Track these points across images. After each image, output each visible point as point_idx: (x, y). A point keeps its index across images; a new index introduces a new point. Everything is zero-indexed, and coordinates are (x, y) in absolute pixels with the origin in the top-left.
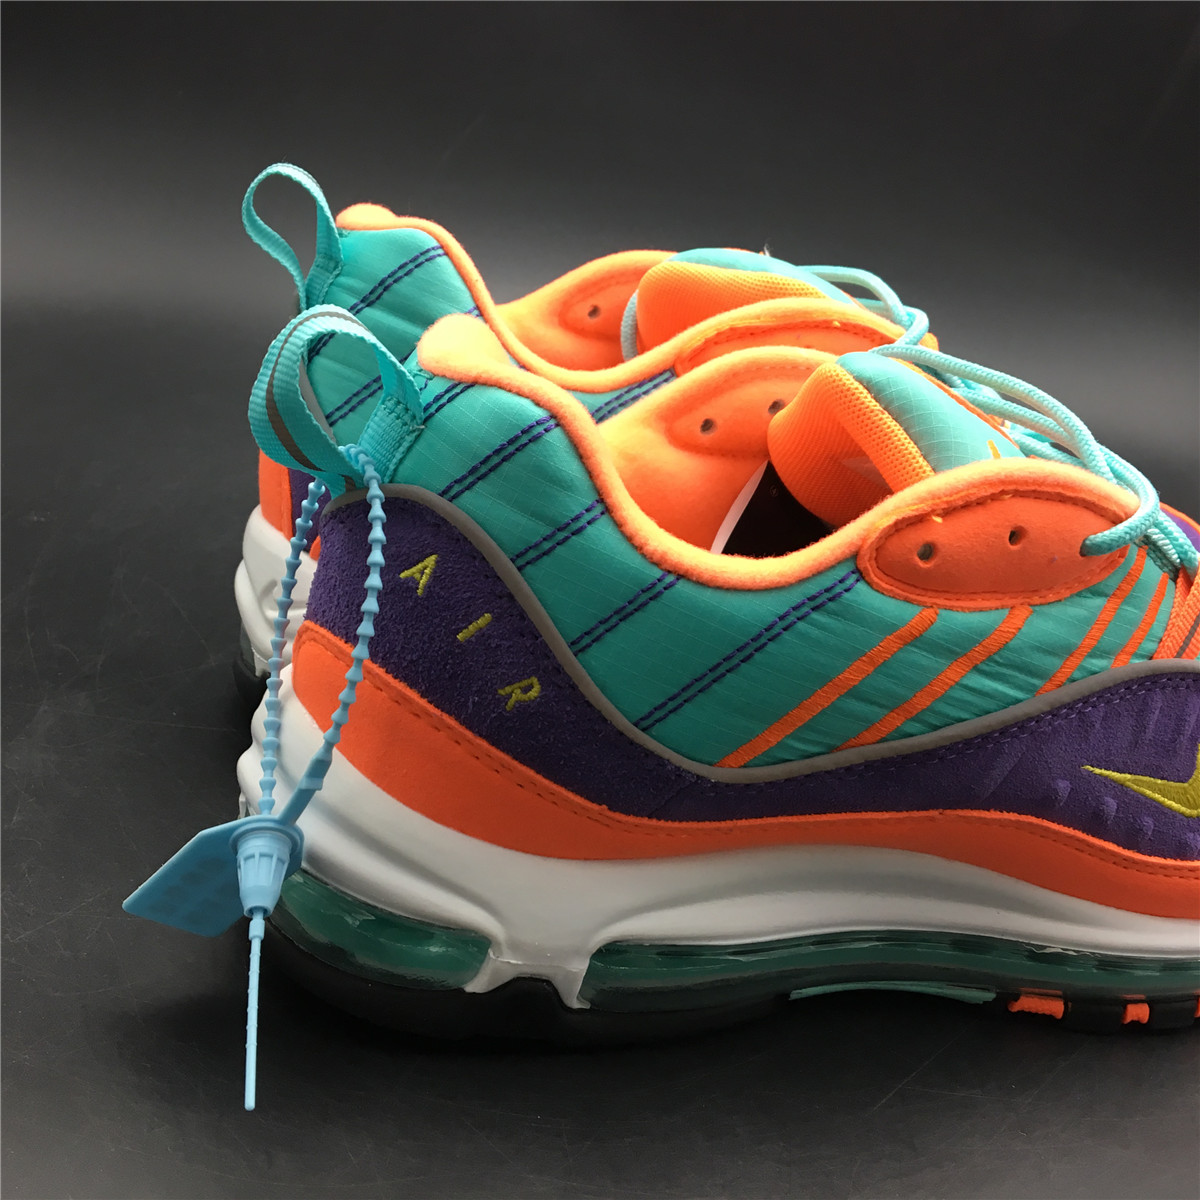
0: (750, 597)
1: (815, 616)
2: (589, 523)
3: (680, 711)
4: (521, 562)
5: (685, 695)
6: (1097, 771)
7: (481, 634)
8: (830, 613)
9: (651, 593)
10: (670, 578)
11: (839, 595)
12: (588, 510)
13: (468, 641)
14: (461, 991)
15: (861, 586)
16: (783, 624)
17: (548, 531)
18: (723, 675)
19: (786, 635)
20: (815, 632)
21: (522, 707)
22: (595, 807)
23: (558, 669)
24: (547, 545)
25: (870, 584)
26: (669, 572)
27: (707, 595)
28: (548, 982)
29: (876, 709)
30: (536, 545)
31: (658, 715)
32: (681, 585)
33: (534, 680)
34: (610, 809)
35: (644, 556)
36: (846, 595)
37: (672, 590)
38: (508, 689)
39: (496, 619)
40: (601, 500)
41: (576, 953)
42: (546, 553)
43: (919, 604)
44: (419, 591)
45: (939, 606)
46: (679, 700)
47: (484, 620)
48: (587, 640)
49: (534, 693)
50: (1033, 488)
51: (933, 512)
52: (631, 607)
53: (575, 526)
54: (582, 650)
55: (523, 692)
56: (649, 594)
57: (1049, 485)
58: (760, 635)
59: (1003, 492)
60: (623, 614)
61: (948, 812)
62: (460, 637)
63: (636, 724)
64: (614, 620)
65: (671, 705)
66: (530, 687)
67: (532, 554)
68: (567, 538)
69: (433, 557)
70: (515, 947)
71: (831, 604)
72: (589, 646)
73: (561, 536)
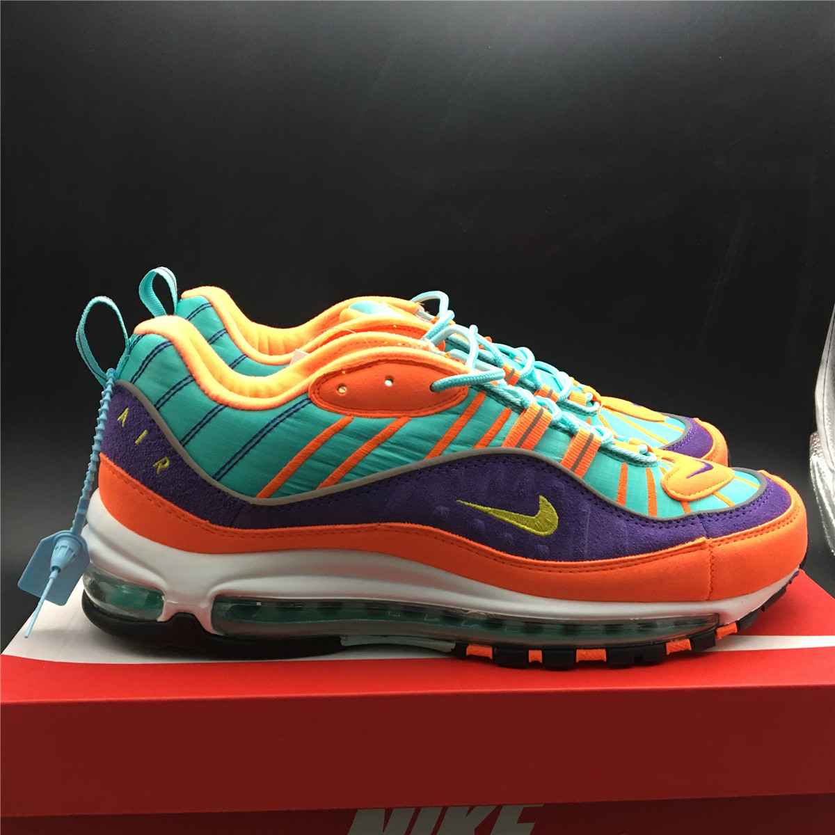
0: (258, 413)
1: (288, 419)
2: (185, 385)
3: (232, 469)
4: (158, 406)
5: (234, 461)
6: (466, 503)
7: (145, 440)
8: (296, 418)
9: (213, 413)
10: (221, 407)
11: (298, 409)
12: (184, 380)
13: (140, 444)
14: (156, 621)
15: (311, 406)
16: (274, 423)
17: (168, 390)
18: (249, 450)
19: (275, 429)
20: (289, 427)
21: (162, 471)
22: (204, 521)
23: (175, 452)
24: (167, 397)
25: (316, 405)
26: (221, 404)
27: (237, 413)
28: (193, 615)
29: (329, 466)
30: (163, 397)
31: (223, 472)
32: (226, 410)
33: (166, 458)
34: (210, 522)
35: (209, 398)
36: (302, 409)
37: (222, 412)
38: (156, 464)
39: (149, 431)
40: (191, 376)
41: (202, 598)
42: (167, 400)
43: (343, 414)
44: (123, 425)
45: (354, 415)
46: (231, 464)
47: (145, 433)
48: (188, 438)
49: (167, 464)
50: (396, 358)
51: (342, 370)
52: (204, 421)
53: (178, 387)
54: (186, 443)
55: (163, 465)
56: (212, 415)
57: (404, 357)
58: (263, 430)
59: (379, 361)
60: (201, 425)
61: (382, 524)
62: (136, 442)
63: (214, 478)
64: (198, 428)
65: (228, 467)
66: (166, 462)
67: (162, 401)
68: (175, 393)
69: (127, 409)
70: (174, 594)
71: (295, 414)
72: (189, 440)
73: (173, 391)
